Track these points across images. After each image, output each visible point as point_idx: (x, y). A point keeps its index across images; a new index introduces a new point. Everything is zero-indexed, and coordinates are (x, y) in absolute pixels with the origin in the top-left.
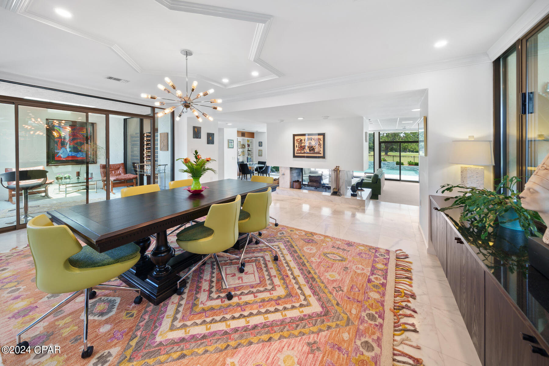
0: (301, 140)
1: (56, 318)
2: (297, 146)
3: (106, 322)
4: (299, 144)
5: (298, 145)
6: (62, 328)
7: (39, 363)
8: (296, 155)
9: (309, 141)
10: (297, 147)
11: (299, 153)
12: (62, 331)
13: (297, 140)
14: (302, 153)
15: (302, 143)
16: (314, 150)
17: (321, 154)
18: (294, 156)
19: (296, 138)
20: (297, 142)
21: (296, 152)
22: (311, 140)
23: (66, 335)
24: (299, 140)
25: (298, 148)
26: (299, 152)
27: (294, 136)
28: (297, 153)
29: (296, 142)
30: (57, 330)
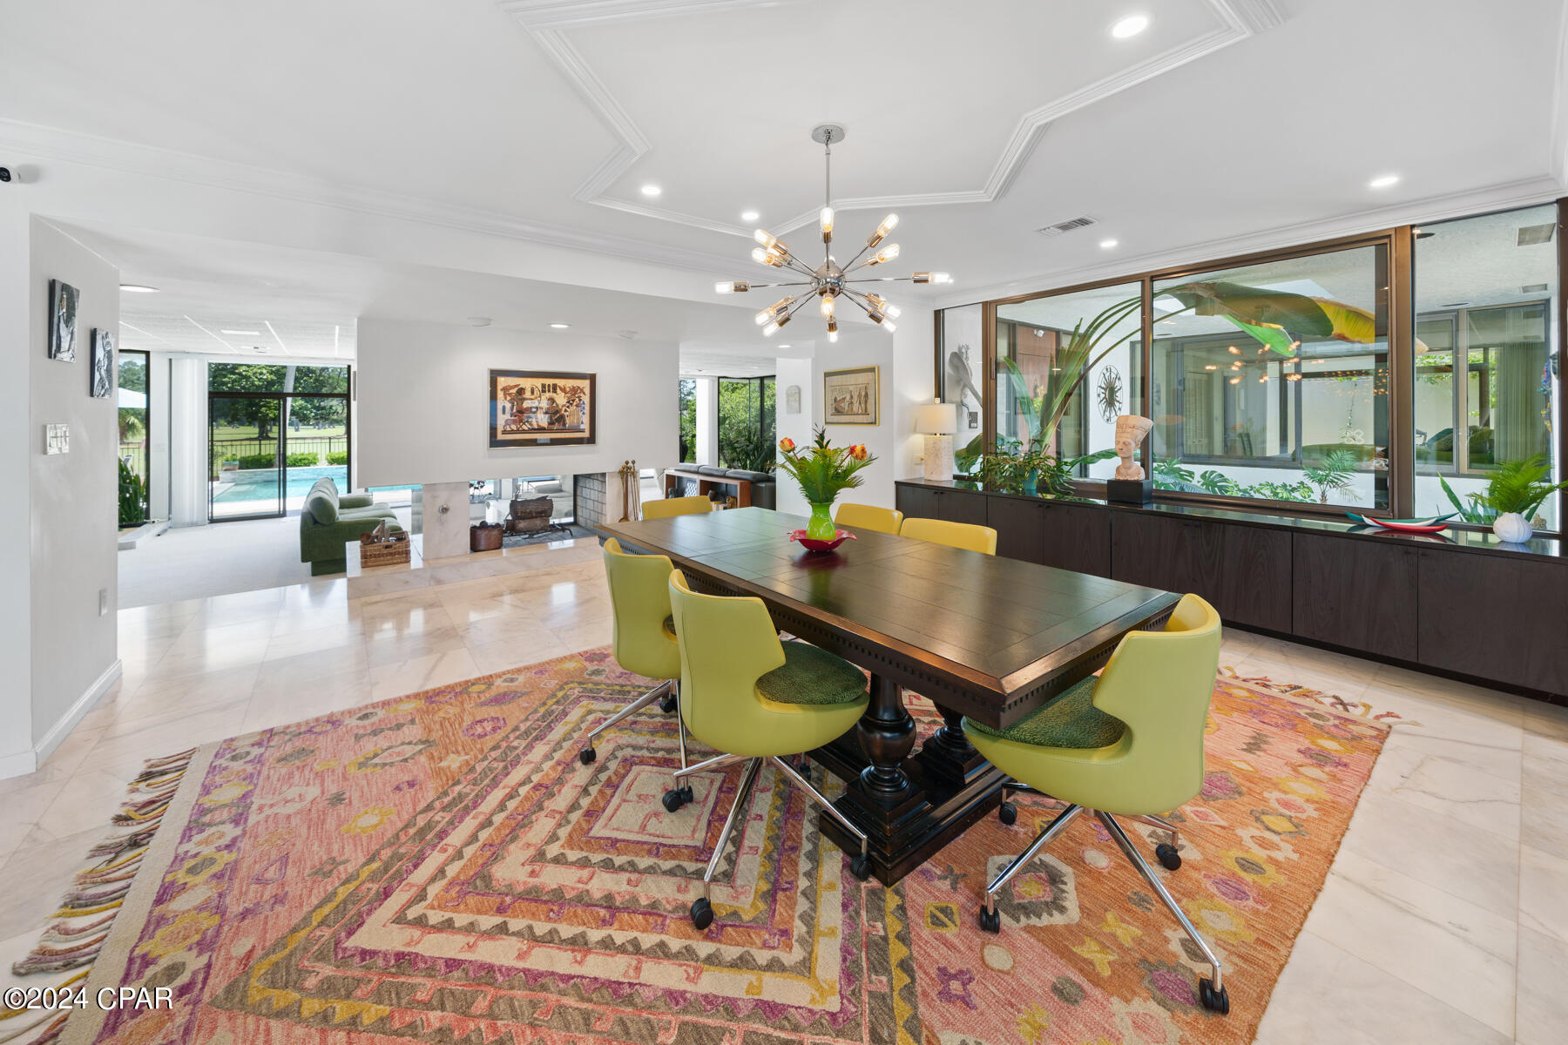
0: (521, 391)
1: (1087, 986)
2: (504, 408)
3: (1078, 862)
4: (511, 401)
5: (508, 406)
6: (1121, 947)
7: (1219, 942)
8: (500, 437)
9: (548, 395)
10: (504, 412)
11: (512, 432)
12: (1128, 943)
13: (505, 389)
14: (524, 432)
15: (525, 399)
16: (564, 421)
17: (583, 431)
18: (494, 442)
19: (502, 382)
20: (505, 395)
21: (500, 429)
22: (555, 391)
23: (1138, 927)
24: (514, 391)
25: (508, 416)
26: (514, 427)
27: (495, 375)
28: (504, 432)
29: (500, 395)
30: (1128, 959)
